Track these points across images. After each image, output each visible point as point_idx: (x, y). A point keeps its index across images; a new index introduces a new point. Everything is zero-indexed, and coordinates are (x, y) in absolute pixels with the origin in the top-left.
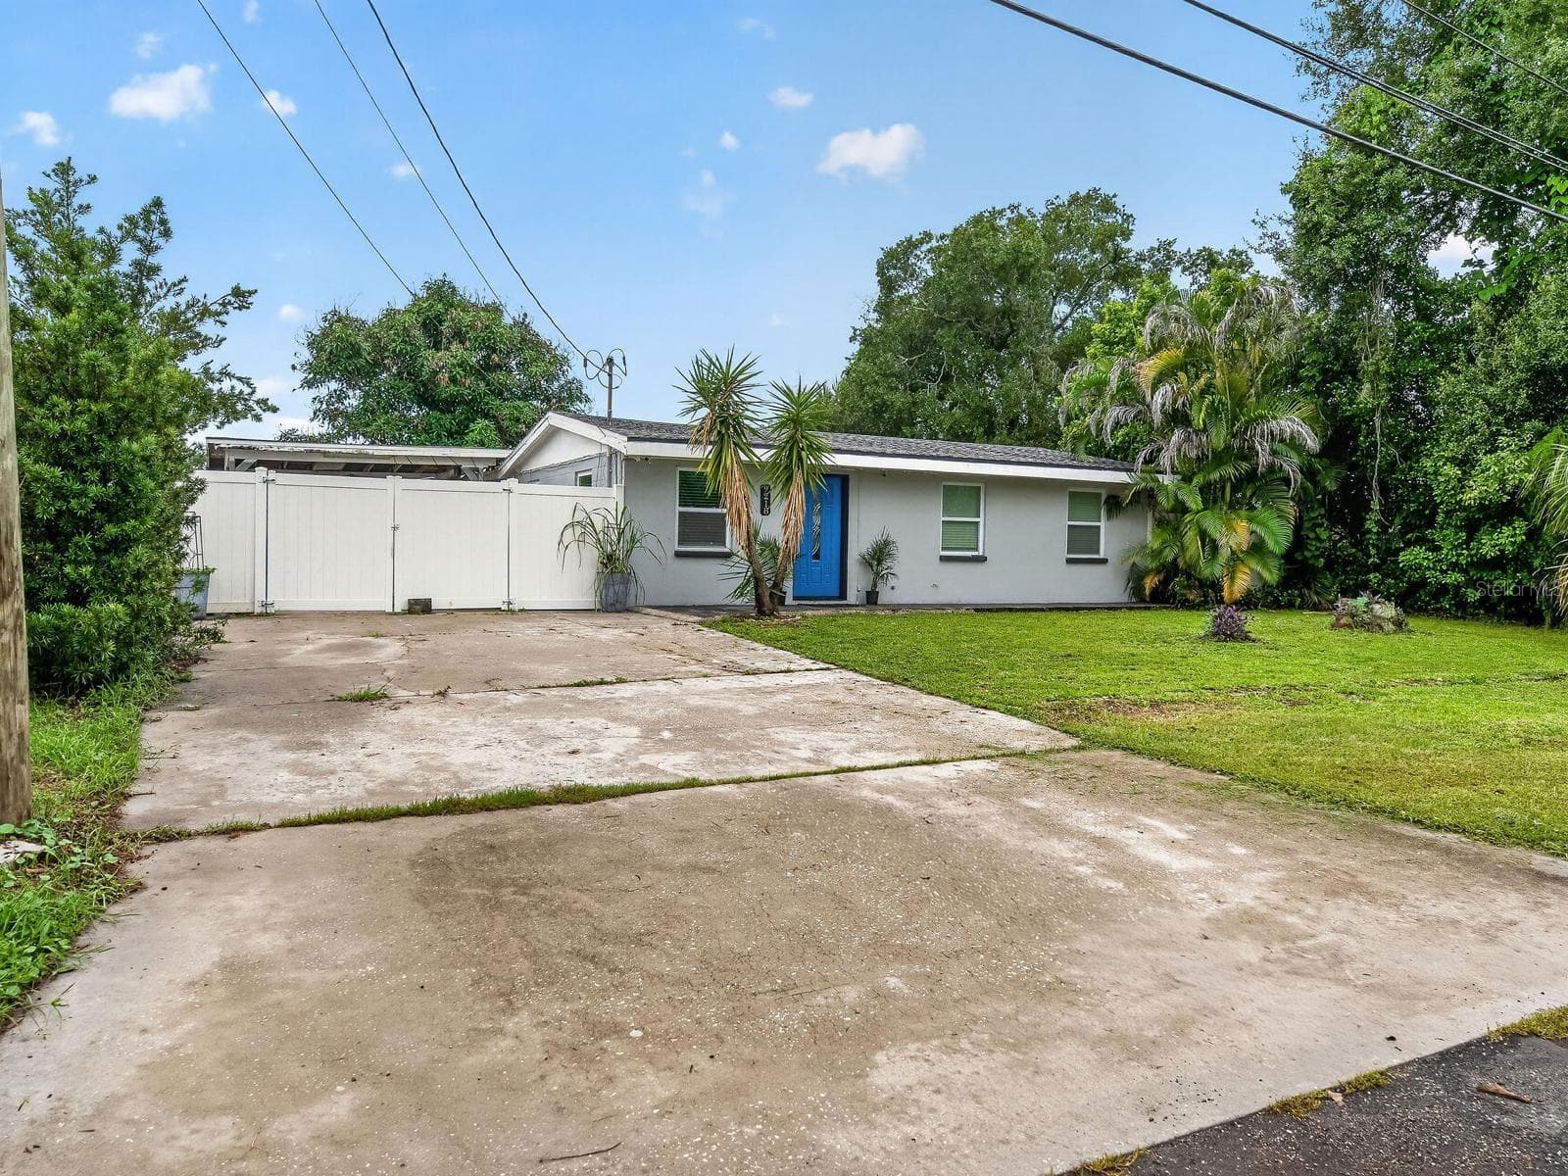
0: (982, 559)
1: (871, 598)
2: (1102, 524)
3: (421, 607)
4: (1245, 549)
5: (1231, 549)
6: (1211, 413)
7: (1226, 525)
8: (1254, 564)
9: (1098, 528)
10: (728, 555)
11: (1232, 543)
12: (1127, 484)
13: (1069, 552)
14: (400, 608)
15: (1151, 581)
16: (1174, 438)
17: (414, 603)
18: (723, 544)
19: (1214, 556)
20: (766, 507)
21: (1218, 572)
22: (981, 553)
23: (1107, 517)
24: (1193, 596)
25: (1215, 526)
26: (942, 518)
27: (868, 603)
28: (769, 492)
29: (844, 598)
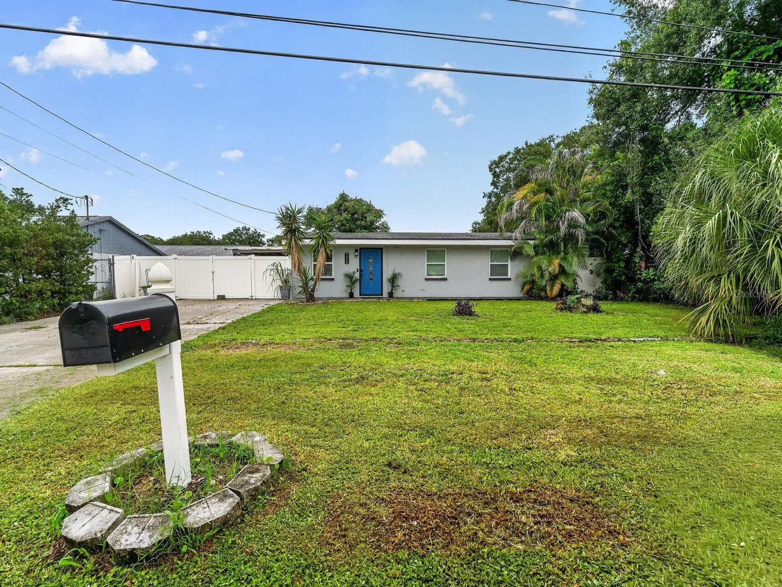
0: (445, 279)
1: (391, 295)
2: (509, 263)
3: (222, 298)
4: (556, 273)
5: (550, 272)
6: (539, 211)
7: (549, 261)
8: (562, 279)
9: (507, 265)
10: (333, 279)
11: (550, 270)
12: (513, 246)
13: (491, 276)
14: (216, 298)
15: (527, 288)
16: (522, 224)
17: (219, 296)
18: (331, 275)
19: (542, 276)
20: (347, 261)
21: (544, 283)
22: (445, 277)
23: (512, 259)
24: (542, 294)
25: (543, 262)
26: (426, 263)
27: (390, 297)
28: (348, 255)
29: (382, 295)
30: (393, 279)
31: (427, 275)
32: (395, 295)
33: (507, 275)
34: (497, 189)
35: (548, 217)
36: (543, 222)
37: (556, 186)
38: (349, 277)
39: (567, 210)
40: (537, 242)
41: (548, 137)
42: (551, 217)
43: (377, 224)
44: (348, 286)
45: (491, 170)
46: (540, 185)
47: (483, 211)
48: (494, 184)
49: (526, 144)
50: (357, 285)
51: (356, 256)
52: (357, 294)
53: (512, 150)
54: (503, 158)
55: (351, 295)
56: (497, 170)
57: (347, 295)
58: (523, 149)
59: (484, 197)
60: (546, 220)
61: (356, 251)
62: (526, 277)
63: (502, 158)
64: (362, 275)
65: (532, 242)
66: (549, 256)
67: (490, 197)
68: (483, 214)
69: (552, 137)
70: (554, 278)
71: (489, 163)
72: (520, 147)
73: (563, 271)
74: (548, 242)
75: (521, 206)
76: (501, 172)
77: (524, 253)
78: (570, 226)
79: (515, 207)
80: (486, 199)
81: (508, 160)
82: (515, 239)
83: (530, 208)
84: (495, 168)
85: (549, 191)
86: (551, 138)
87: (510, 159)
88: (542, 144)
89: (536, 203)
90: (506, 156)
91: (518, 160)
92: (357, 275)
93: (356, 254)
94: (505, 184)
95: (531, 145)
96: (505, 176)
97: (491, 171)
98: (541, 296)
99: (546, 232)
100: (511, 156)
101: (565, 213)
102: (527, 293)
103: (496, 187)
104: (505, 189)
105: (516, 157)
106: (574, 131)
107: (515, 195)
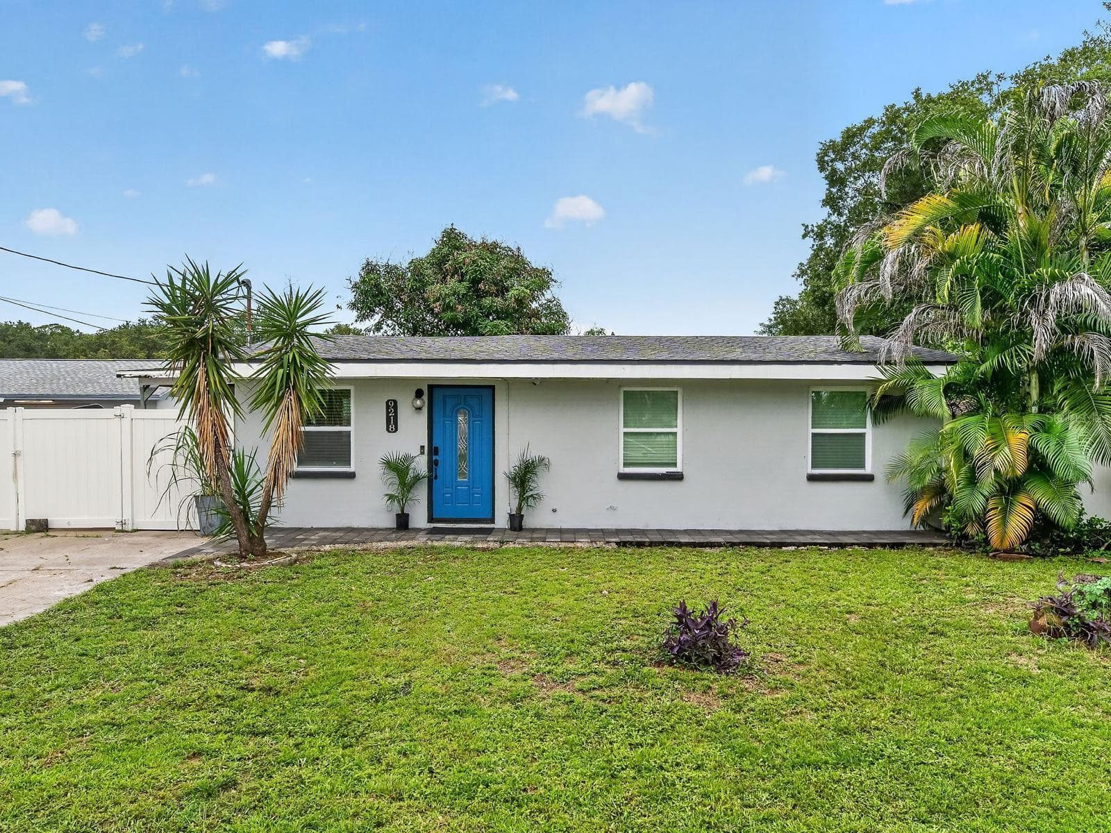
0: (678, 477)
1: (516, 522)
2: (869, 431)
3: (39, 527)
4: (1019, 473)
5: (996, 471)
6: (963, 278)
7: (993, 436)
8: (1039, 494)
9: (863, 435)
10: (351, 476)
11: (997, 463)
12: (880, 381)
13: (814, 467)
14: (22, 527)
15: (922, 507)
16: (909, 318)
17: (30, 523)
18: (348, 463)
19: (972, 480)
20: (392, 423)
21: (978, 503)
22: (678, 469)
23: (876, 422)
24: (972, 530)
25: (976, 439)
26: (623, 430)
27: (513, 528)
28: (395, 407)
29: (492, 521)
30: (524, 477)
31: (626, 465)
32: (529, 522)
33: (863, 466)
34: (840, 214)
35: (991, 299)
36: (976, 315)
37: (1014, 203)
38: (397, 468)
39: (1054, 278)
40: (954, 372)
41: (974, 78)
42: (998, 296)
43: (534, 305)
44: (391, 497)
45: (822, 165)
46: (964, 200)
47: (803, 273)
48: (831, 202)
49: (917, 95)
50: (421, 494)
51: (419, 409)
52: (419, 518)
53: (878, 114)
54: (854, 135)
55: (403, 522)
56: (840, 166)
57: (389, 521)
58: (906, 109)
59: (804, 236)
60: (985, 306)
61: (419, 394)
62: (919, 473)
63: (851, 136)
64: (436, 463)
65: (939, 372)
66: (995, 416)
67: (820, 235)
68: (801, 280)
69: (985, 77)
70: (1010, 488)
71: (817, 149)
72: (900, 105)
73: (1039, 467)
74: (989, 376)
75: (905, 265)
76: (849, 170)
77: (915, 407)
78: (1064, 327)
79: (888, 267)
80: (809, 241)
81: (867, 141)
82: (888, 363)
83: (934, 268)
84: (832, 161)
85: (994, 220)
86: (983, 82)
87: (873, 137)
88: (958, 95)
89: (952, 256)
90: (862, 130)
91: (894, 138)
92: (421, 465)
93: (419, 402)
94: (860, 203)
95: (930, 99)
96: (861, 181)
97: (822, 169)
98: (966, 537)
99: (986, 340)
100: (876, 129)
101: (1049, 286)
102: (923, 521)
103: (837, 210)
104: (858, 216)
105: (888, 132)
106: (1044, 63)
107: (885, 230)
